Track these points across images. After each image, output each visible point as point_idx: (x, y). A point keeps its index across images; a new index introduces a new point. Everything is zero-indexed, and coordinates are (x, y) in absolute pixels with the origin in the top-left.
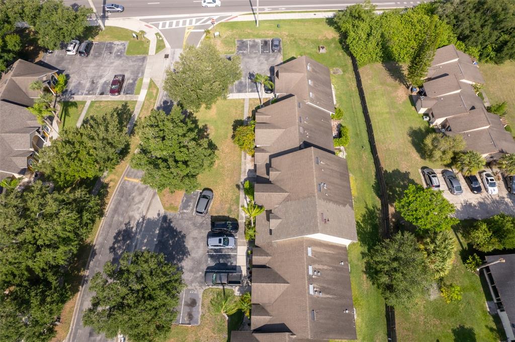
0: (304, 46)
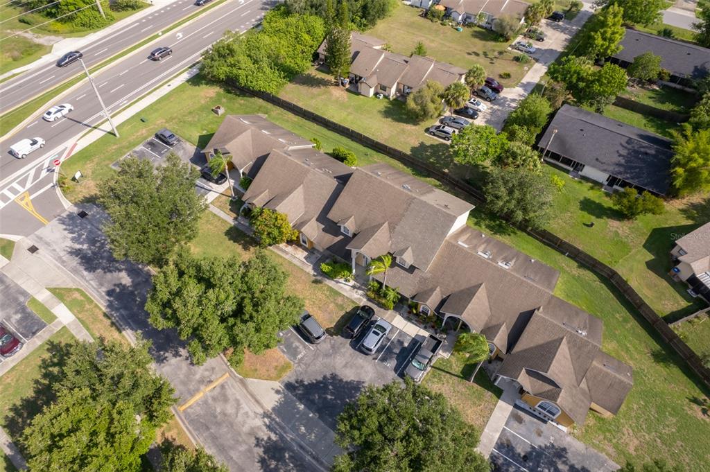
0: (196, 120)
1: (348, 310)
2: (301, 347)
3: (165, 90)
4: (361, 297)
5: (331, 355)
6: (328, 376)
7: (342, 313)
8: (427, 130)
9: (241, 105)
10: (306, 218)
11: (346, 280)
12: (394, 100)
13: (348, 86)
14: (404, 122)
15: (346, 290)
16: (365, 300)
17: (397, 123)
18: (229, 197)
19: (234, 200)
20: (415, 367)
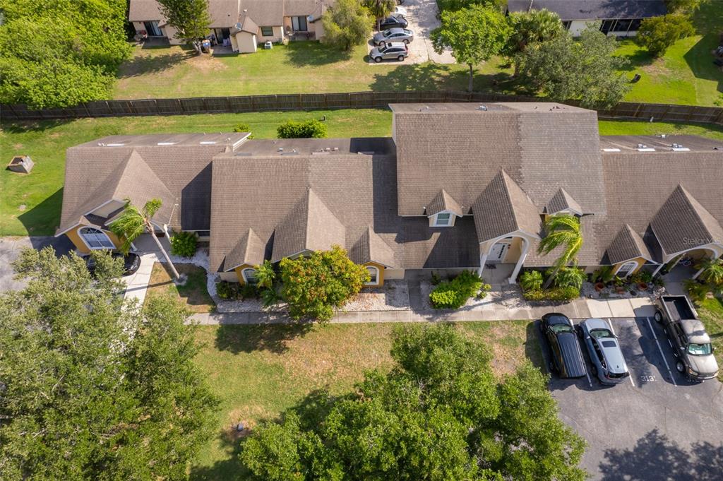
1: (524, 339)
4: (520, 308)
6: (606, 462)
7: (521, 350)
8: (368, 59)
9: (56, 141)
11: (479, 297)
12: (290, 42)
14: (328, 62)
15: (489, 313)
16: (528, 308)
17: (322, 67)
18: (170, 282)
19: (183, 283)
20: (698, 355)
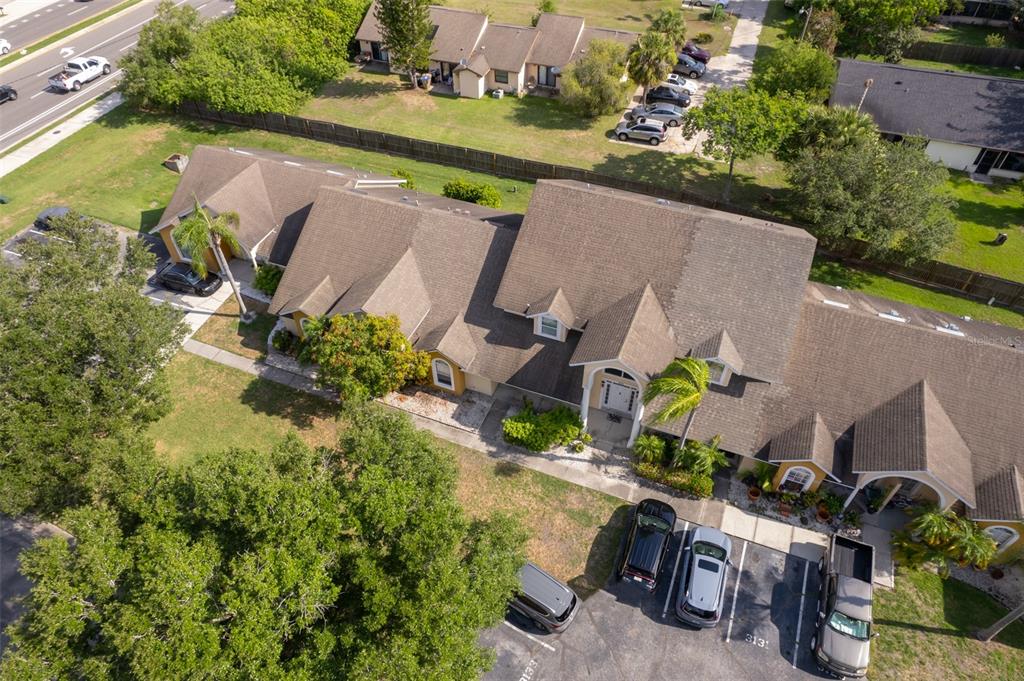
0: (130, 185)
1: (604, 521)
2: (519, 651)
3: (49, 141)
4: (623, 482)
5: (606, 654)
7: (592, 533)
8: (611, 134)
10: (438, 320)
11: (573, 449)
12: (526, 96)
13: (430, 88)
14: (561, 128)
15: (581, 475)
16: (634, 486)
17: (548, 131)
18: (237, 316)
19: (248, 322)
20: (843, 633)
